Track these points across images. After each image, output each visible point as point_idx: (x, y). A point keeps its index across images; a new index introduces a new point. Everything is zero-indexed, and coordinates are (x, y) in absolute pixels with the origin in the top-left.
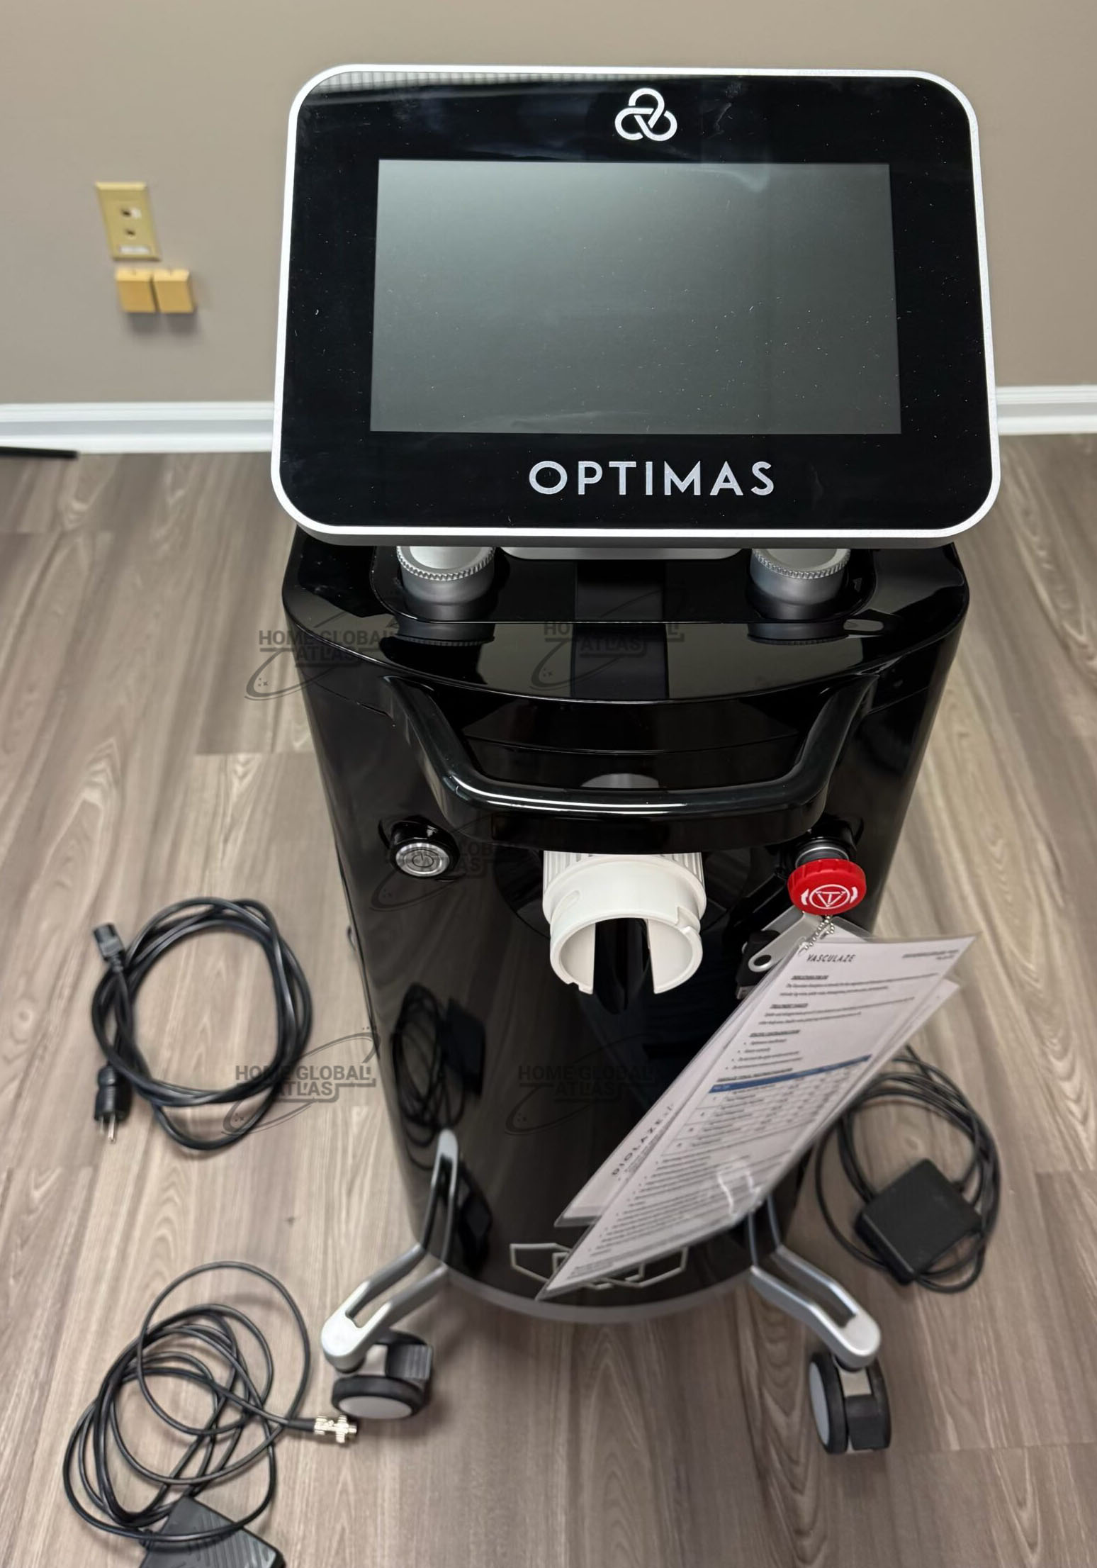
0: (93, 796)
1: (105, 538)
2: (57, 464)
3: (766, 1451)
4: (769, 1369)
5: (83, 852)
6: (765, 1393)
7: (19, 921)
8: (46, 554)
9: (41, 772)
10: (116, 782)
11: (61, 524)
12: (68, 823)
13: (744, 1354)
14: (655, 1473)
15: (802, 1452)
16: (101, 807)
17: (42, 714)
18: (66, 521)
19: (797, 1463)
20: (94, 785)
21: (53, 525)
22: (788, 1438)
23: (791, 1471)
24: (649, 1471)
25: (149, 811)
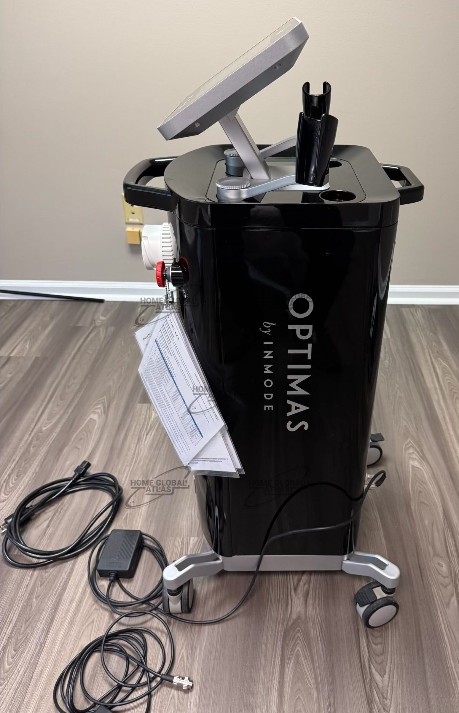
0: (95, 417)
1: (112, 329)
2: (96, 304)
3: (372, 692)
4: (374, 656)
5: (88, 436)
6: (372, 666)
7: (58, 460)
8: (87, 333)
9: (75, 408)
10: (105, 412)
11: (95, 323)
12: (83, 426)
13: (362, 649)
14: (318, 698)
15: (389, 694)
16: (97, 421)
17: (78, 387)
18: (97, 323)
19: (386, 699)
20: (95, 413)
21: (91, 324)
22: (382, 687)
23: (383, 702)
24: (316, 698)
25: (117, 423)
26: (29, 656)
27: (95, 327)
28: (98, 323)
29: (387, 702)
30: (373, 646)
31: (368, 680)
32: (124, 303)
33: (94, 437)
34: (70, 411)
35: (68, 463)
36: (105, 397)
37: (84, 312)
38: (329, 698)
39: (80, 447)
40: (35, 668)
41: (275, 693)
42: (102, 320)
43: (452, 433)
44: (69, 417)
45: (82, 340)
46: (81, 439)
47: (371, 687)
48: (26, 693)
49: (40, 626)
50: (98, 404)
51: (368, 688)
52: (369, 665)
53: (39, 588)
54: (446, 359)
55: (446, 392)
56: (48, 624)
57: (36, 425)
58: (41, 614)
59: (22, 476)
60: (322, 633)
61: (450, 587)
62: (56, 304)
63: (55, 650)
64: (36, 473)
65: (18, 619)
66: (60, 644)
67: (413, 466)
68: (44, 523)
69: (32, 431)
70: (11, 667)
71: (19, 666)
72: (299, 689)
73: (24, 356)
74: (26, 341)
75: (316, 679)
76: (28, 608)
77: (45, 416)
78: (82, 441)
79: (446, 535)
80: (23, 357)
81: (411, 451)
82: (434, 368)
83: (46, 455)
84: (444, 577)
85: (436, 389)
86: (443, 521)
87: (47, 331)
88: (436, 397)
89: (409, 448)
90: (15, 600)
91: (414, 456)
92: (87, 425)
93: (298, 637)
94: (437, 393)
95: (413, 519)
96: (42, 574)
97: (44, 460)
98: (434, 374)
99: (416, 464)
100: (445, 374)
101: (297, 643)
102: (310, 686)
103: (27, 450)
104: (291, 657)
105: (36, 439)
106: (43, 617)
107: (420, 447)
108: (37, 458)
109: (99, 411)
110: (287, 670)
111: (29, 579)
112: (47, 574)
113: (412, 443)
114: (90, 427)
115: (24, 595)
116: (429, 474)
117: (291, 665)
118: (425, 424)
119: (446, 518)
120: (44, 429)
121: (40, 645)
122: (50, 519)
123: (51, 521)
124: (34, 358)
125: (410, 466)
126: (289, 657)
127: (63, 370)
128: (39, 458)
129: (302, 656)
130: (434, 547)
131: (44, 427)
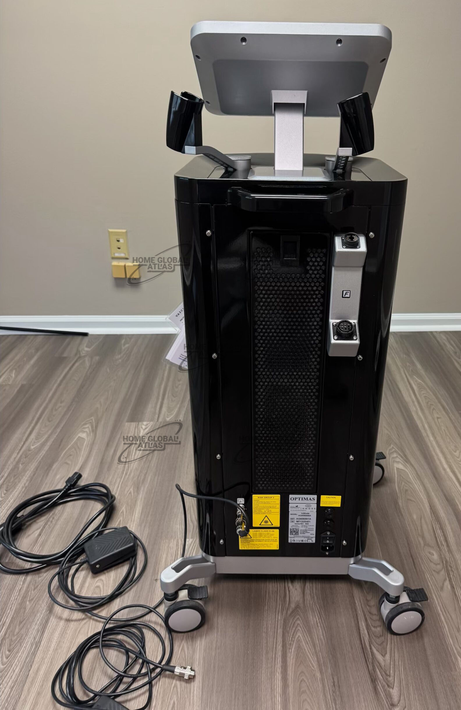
0: (83, 435)
1: (96, 358)
2: (80, 337)
3: (375, 671)
4: (374, 638)
5: (77, 453)
6: (373, 647)
7: (48, 474)
8: (72, 363)
9: (63, 428)
10: (93, 431)
12: (72, 443)
13: (362, 632)
14: (322, 680)
15: (391, 672)
16: (86, 439)
17: (65, 409)
18: (81, 353)
19: (390, 676)
20: (84, 432)
21: (76, 354)
22: (385, 666)
23: (387, 679)
24: (320, 679)
25: (106, 440)
26: (24, 656)
27: (80, 357)
28: (83, 354)
29: (391, 679)
30: (373, 629)
31: (370, 660)
32: (107, 336)
33: (84, 453)
34: (58, 430)
35: (58, 477)
36: (92, 418)
37: (68, 344)
38: (333, 679)
39: (69, 462)
40: (31, 666)
41: (278, 676)
42: (87, 351)
43: (432, 438)
44: (57, 436)
45: (68, 368)
46: (71, 455)
47: (373, 666)
48: (22, 690)
49: (35, 628)
50: (85, 424)
51: (371, 668)
52: (370, 646)
53: (32, 592)
54: (420, 376)
55: (424, 404)
56: (43, 625)
57: (24, 444)
58: (35, 616)
59: (11, 490)
60: (321, 619)
61: (443, 572)
62: (41, 337)
63: (51, 649)
64: (26, 488)
65: (11, 622)
66: (56, 642)
67: (398, 469)
68: (36, 532)
69: (20, 449)
70: (6, 667)
71: (14, 665)
72: (302, 672)
73: (10, 383)
74: (11, 371)
75: (318, 661)
76: (22, 610)
77: (33, 436)
78: (71, 457)
79: (434, 527)
80: (9, 385)
81: (395, 455)
82: (410, 384)
83: (35, 470)
84: (436, 564)
85: (413, 402)
86: (430, 516)
87: (32, 362)
88: (414, 409)
89: (393, 452)
90: (8, 604)
91: (398, 460)
92: (76, 443)
93: (298, 624)
94: (415, 406)
95: (402, 515)
96: (35, 579)
97: (34, 475)
98: (410, 389)
99: (401, 466)
100: (420, 389)
101: (297, 629)
102: (312, 668)
103: (16, 467)
104: (292, 643)
105: (24, 456)
106: (37, 619)
107: (403, 452)
108: (26, 474)
109: (87, 430)
110: (289, 655)
111: (21, 583)
112: (40, 579)
113: (395, 449)
114: (78, 444)
115: (17, 599)
116: (414, 475)
117: (293, 649)
118: (406, 432)
119: (433, 512)
120: (32, 447)
121: (36, 645)
122: (42, 528)
123: (42, 530)
124: (20, 385)
125: (395, 468)
126: (291, 643)
127: (50, 395)
128: (28, 474)
129: (303, 640)
130: (423, 537)
131: (33, 446)
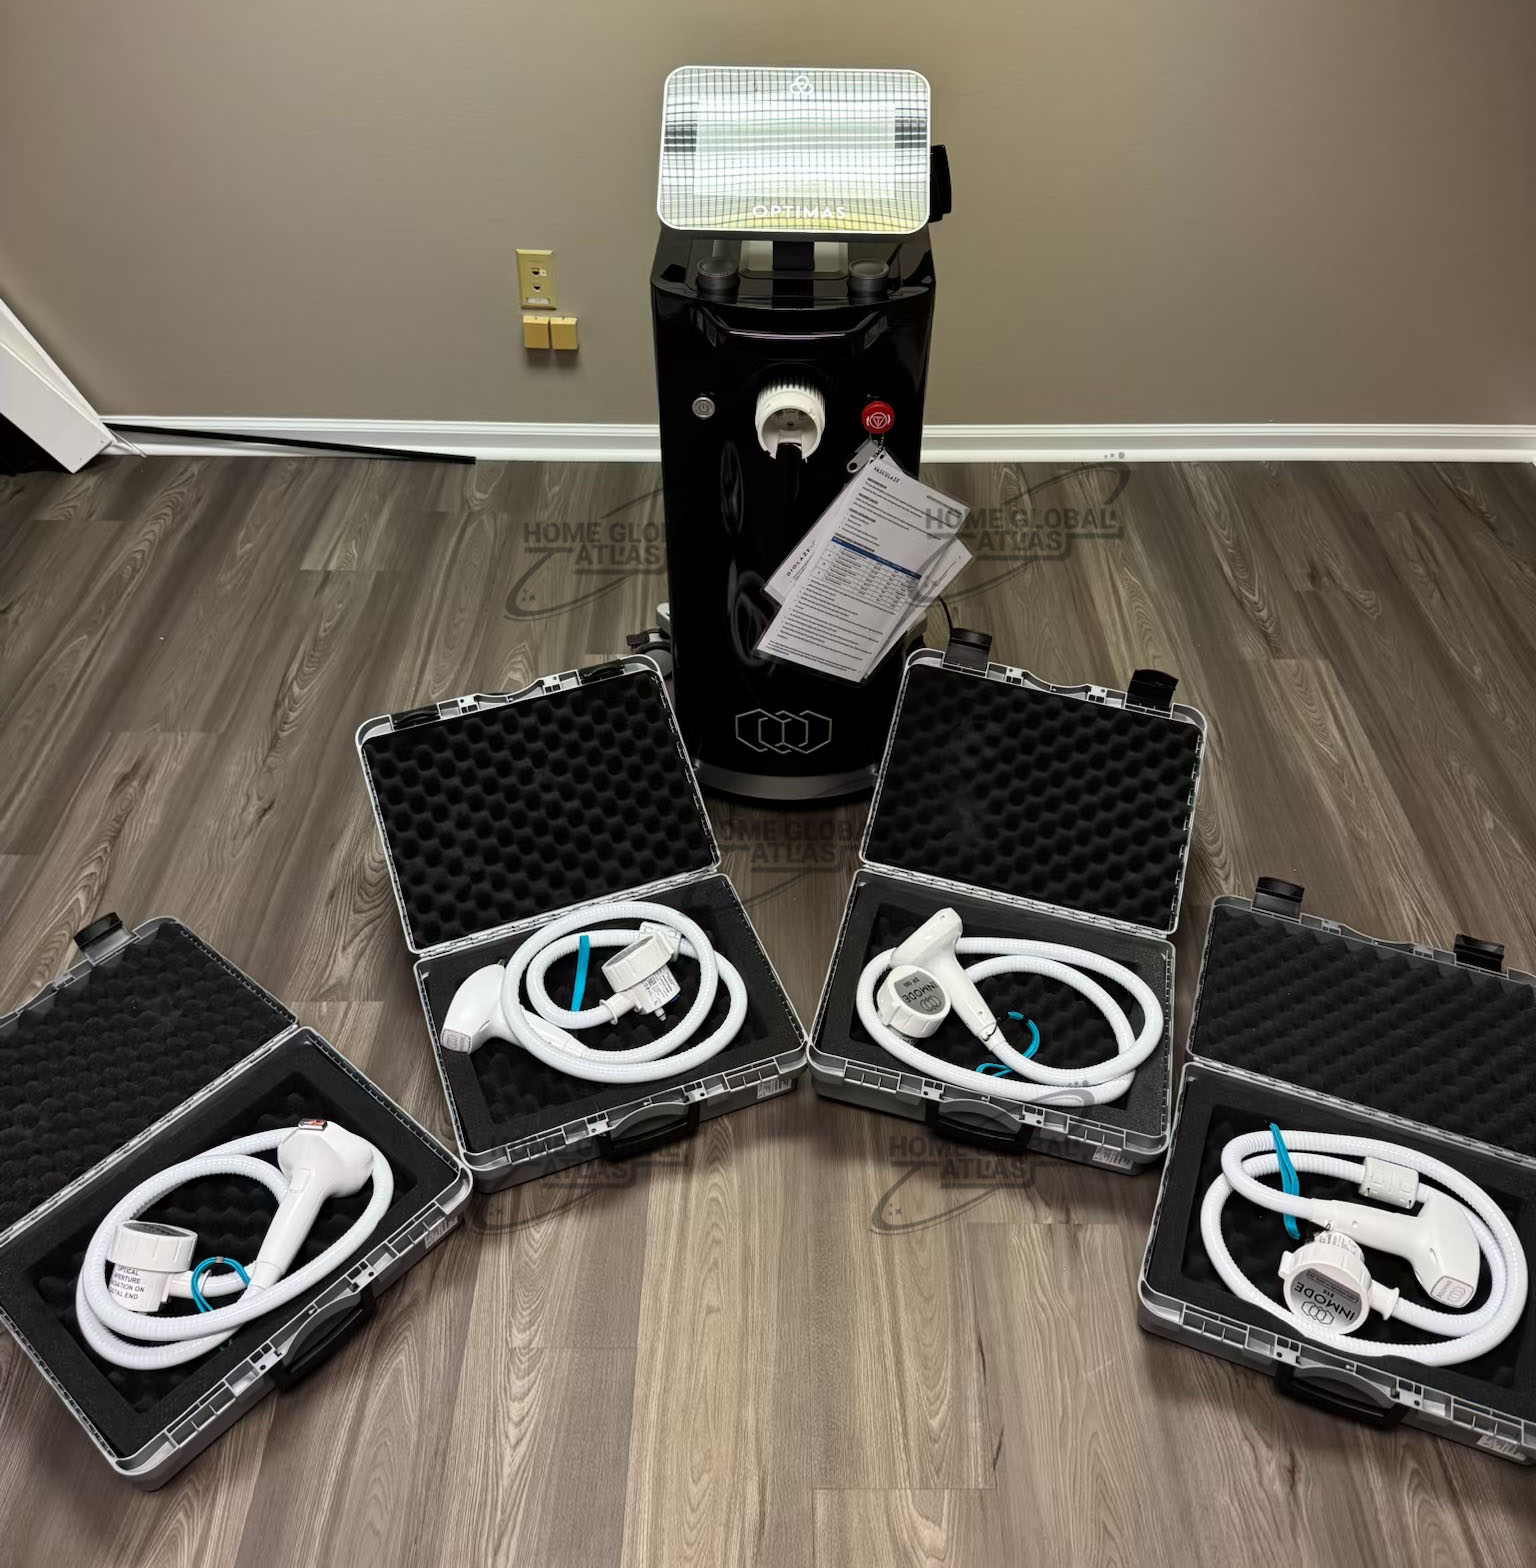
0: (516, 676)
2: (461, 467)
8: (460, 525)
9: (477, 660)
10: (531, 668)
11: (469, 507)
16: (523, 682)
17: (472, 626)
18: (472, 505)
20: (516, 670)
21: (462, 508)
27: (471, 514)
28: (475, 506)
32: (513, 465)
36: (524, 644)
37: (441, 482)
42: (482, 500)
44: (471, 676)
45: (454, 540)
50: (514, 655)
54: (1137, 572)
55: (1133, 630)
57: (417, 690)
69: (414, 700)
73: (354, 568)
74: (348, 541)
77: (428, 676)
80: (354, 572)
82: (1114, 586)
85: (1115, 625)
87: (382, 523)
88: (1114, 639)
94: (1116, 632)
98: (1112, 598)
100: (1133, 597)
109: (520, 666)
124: (374, 574)
127: (437, 594)
131: (433, 693)
